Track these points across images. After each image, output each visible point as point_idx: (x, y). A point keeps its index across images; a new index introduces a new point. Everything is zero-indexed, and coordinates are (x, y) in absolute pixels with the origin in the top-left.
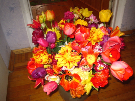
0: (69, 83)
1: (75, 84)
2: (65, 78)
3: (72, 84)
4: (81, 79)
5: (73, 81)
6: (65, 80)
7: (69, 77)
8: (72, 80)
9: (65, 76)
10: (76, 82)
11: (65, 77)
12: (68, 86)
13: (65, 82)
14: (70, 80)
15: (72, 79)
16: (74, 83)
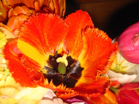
0: (66, 44)
1: (40, 38)
2: (80, 69)
3: (54, 39)
4: (6, 58)
5: (47, 49)
6: (81, 60)
7: (62, 71)
8: (51, 57)
9: (82, 81)
10: (34, 45)
11: (83, 73)
12: (71, 35)
13: (83, 52)
14: (59, 60)
15: (52, 61)
16: (43, 43)
